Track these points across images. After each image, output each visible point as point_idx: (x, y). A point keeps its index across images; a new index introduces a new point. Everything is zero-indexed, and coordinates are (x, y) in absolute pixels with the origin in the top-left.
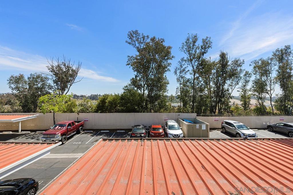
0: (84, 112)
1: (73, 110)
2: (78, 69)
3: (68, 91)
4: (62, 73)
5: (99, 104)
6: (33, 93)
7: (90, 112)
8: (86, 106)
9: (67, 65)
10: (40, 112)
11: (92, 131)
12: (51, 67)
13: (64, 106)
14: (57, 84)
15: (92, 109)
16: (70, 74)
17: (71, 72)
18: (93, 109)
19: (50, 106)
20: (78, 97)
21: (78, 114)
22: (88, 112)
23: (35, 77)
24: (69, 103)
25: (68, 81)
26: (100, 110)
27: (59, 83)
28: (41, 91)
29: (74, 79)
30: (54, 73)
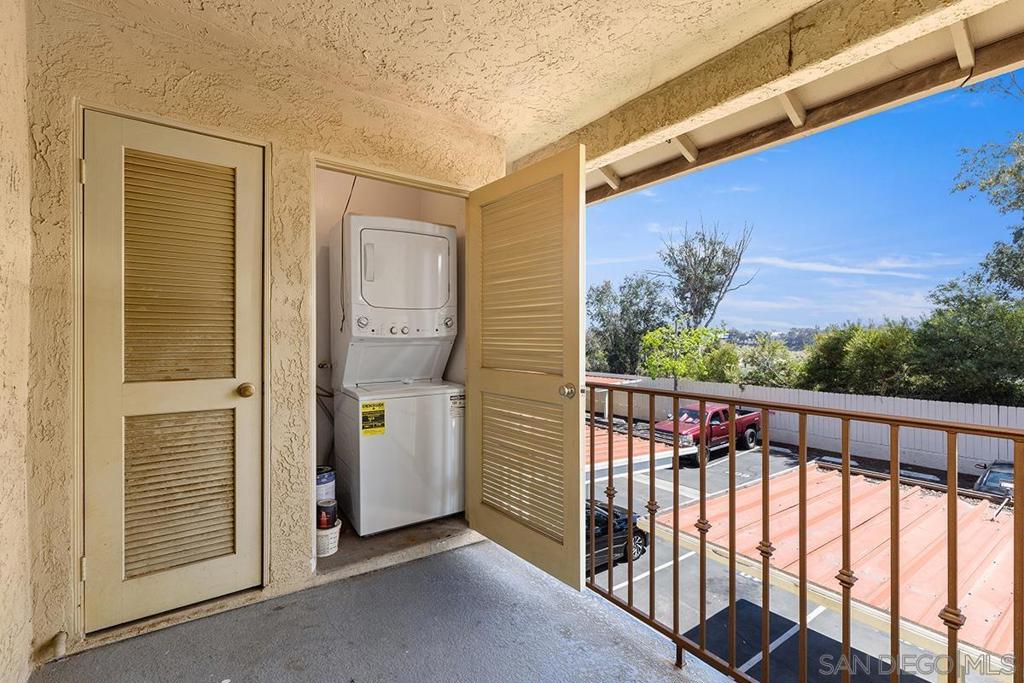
0: (763, 384)
1: (728, 373)
2: (742, 244)
3: (711, 318)
4: (695, 263)
5: (817, 359)
6: (629, 326)
7: (780, 385)
8: (768, 364)
9: (708, 238)
10: (645, 375)
11: (788, 451)
12: (668, 251)
13: (701, 362)
14: (683, 298)
15: (788, 375)
16: (718, 265)
17: (719, 258)
18: (793, 377)
19: (668, 359)
20: (743, 337)
21: (743, 389)
22: (773, 385)
23: (634, 283)
24: (715, 353)
25: (713, 288)
26: (819, 381)
27: (688, 295)
28: (646, 320)
29: (730, 279)
30: (676, 268)
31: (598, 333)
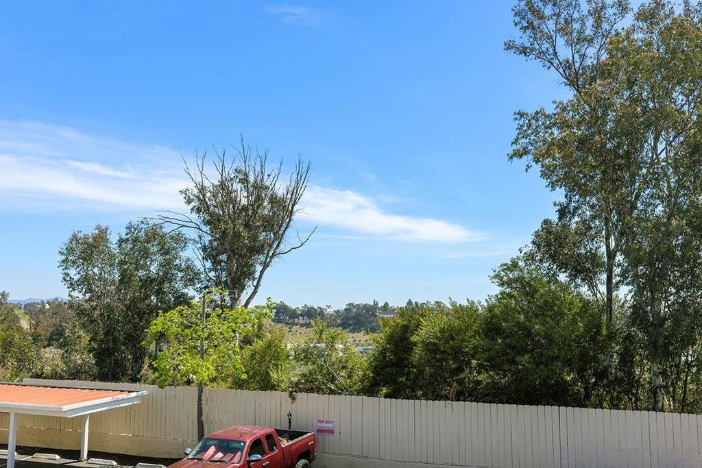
0: (319, 390)
1: (274, 376)
3: (254, 293)
4: (234, 212)
5: (383, 353)
7: (340, 391)
8: (325, 362)
9: (252, 179)
10: (153, 382)
12: (196, 191)
13: (238, 360)
14: (216, 262)
15: (350, 377)
16: (264, 218)
17: (266, 209)
18: (355, 378)
19: (189, 357)
20: (293, 314)
21: (293, 399)
22: (332, 392)
23: (142, 233)
24: (258, 344)
25: (256, 250)
26: (386, 383)
27: (224, 257)
28: (159, 292)
29: (279, 238)
30: (208, 218)
31: (81, 312)
